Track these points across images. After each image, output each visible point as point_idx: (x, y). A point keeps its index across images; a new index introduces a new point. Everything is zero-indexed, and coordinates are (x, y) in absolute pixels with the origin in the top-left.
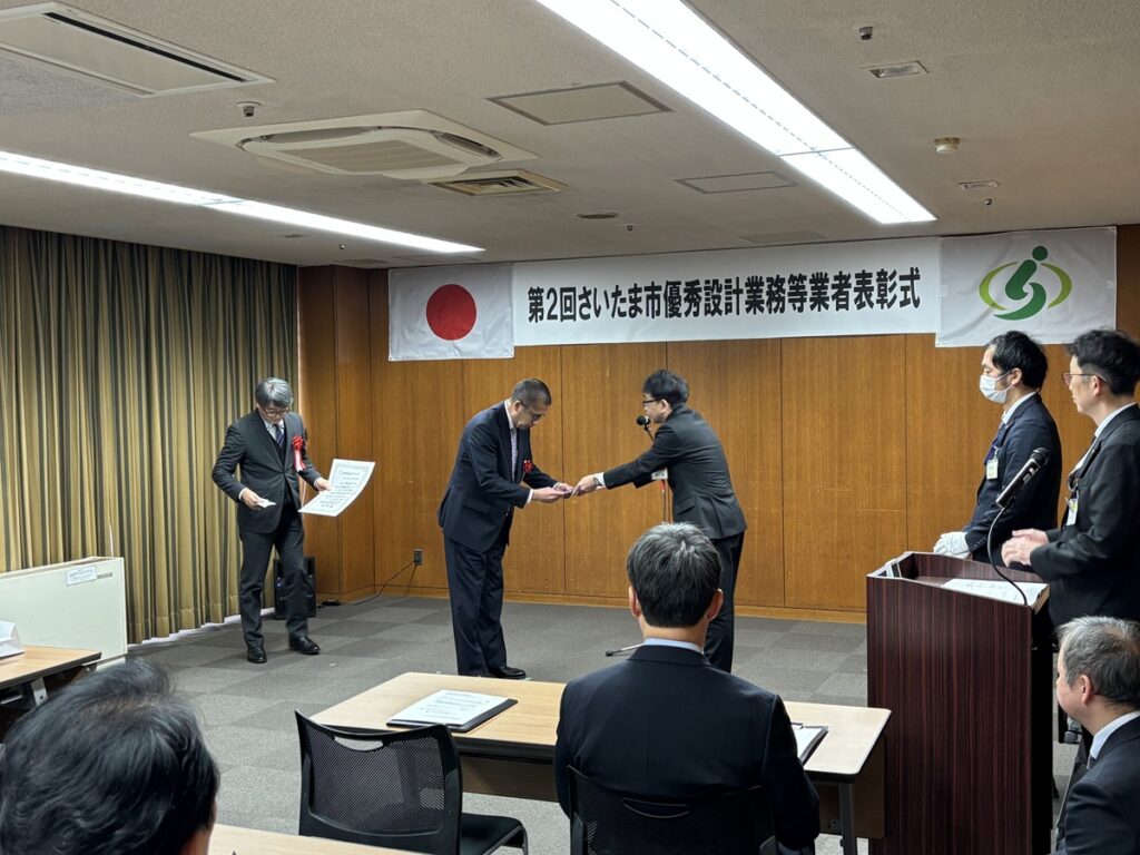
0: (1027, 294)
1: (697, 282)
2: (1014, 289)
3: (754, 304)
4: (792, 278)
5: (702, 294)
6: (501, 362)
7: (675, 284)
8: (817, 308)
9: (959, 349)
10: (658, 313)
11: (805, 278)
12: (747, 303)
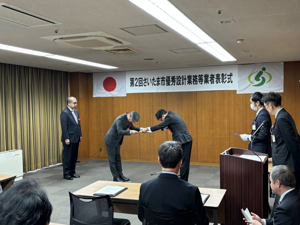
0: (260, 80)
1: (175, 77)
2: (257, 79)
3: (189, 82)
4: (199, 76)
5: (176, 80)
6: (123, 97)
7: (169, 77)
8: (206, 83)
9: (243, 94)
10: (164, 85)
11: (203, 75)
12: (188, 82)
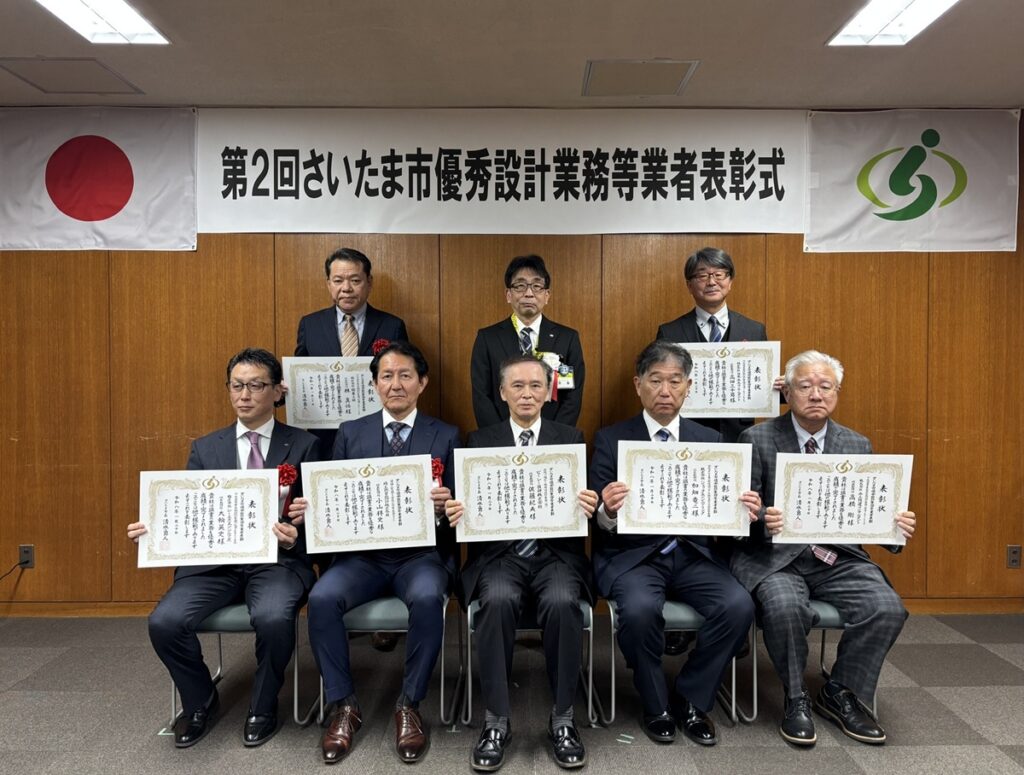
0: (913, 188)
1: (485, 152)
2: (899, 183)
3: (566, 187)
4: (618, 154)
5: (492, 169)
6: (175, 256)
7: (452, 154)
8: (651, 194)
9: (833, 256)
10: (427, 193)
11: (635, 154)
12: (556, 184)
